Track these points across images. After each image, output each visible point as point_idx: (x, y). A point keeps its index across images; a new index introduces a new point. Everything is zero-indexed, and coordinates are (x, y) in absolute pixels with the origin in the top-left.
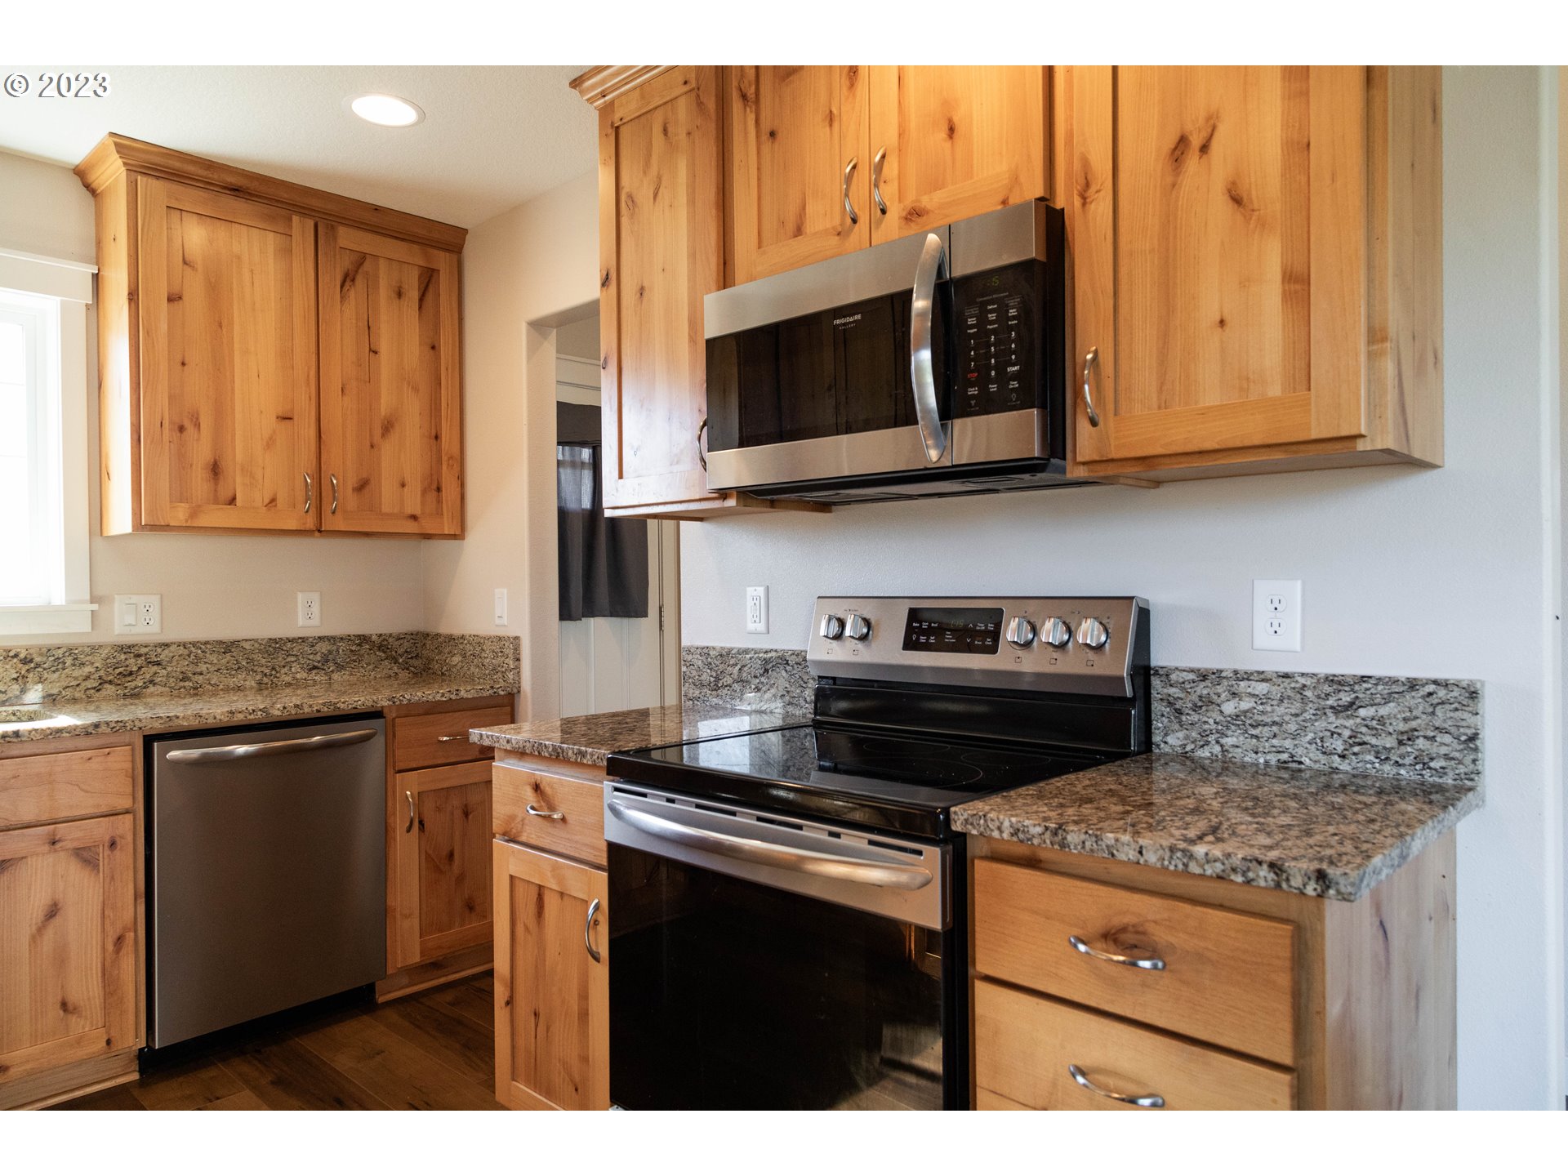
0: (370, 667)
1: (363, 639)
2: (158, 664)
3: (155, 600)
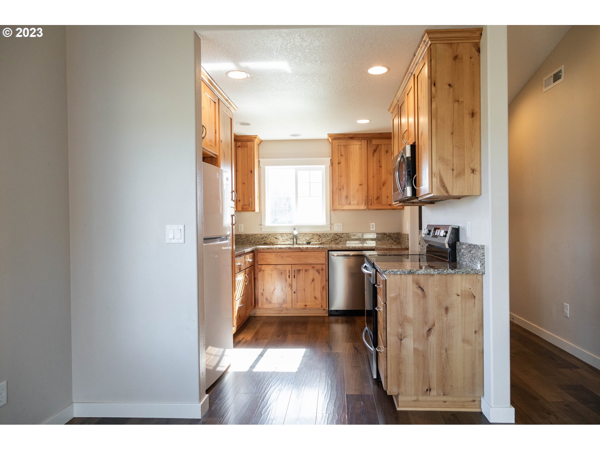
0: (387, 241)
1: (385, 234)
2: (342, 237)
3: (342, 224)
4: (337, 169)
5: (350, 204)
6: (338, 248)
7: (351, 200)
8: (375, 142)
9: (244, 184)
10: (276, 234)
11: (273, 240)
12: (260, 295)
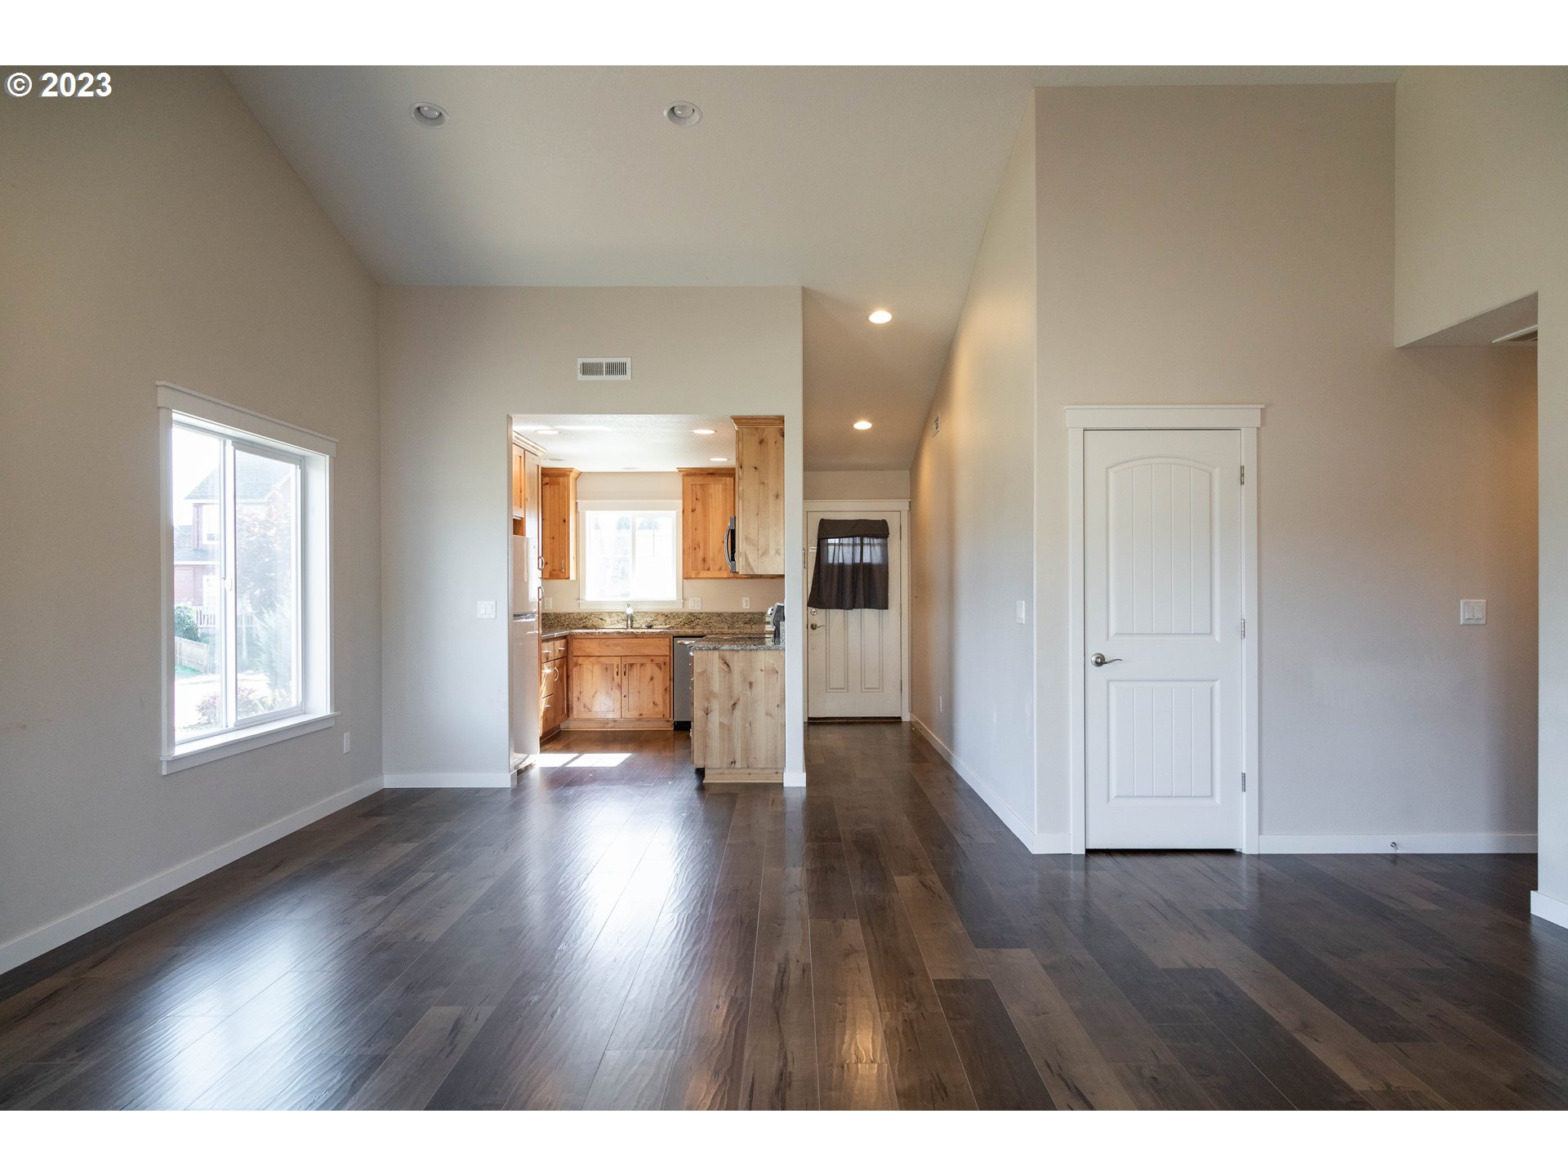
2: (700, 618)
3: (700, 599)
4: (690, 519)
5: (709, 569)
6: (687, 633)
7: (710, 562)
9: (553, 538)
10: (601, 613)
11: (597, 622)
12: (575, 699)
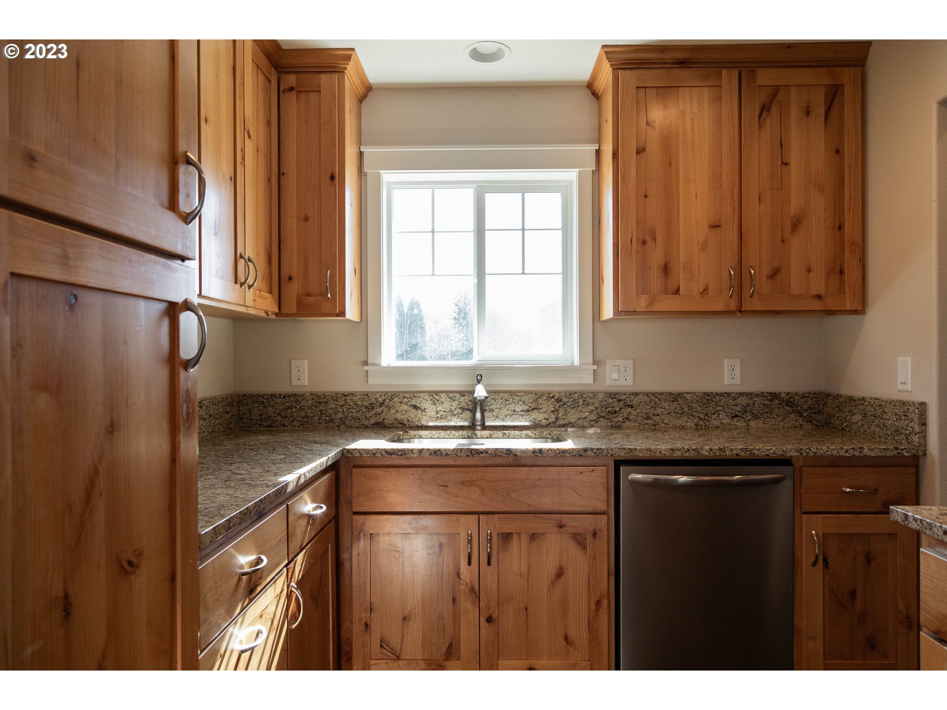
0: (780, 418)
1: (774, 396)
2: (631, 406)
3: (630, 363)
4: (633, 172)
5: (677, 292)
6: (658, 454)
7: (681, 278)
8: (765, 77)
9: (306, 219)
10: (415, 394)
11: (403, 412)
12: (357, 627)
